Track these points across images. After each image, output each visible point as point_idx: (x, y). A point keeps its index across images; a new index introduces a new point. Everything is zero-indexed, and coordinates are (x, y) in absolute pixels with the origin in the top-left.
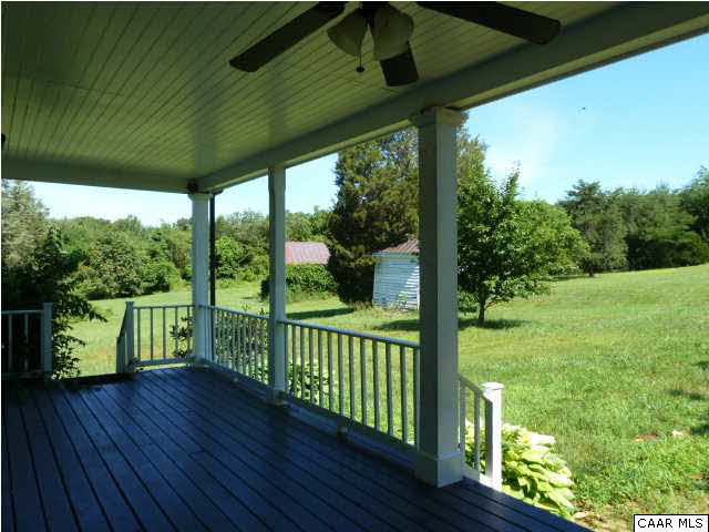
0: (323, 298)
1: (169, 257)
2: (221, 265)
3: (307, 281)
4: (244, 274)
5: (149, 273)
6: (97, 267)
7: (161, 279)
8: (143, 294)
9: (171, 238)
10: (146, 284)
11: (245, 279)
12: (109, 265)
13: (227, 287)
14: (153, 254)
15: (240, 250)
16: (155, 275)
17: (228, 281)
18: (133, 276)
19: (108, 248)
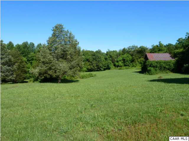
0: (167, 73)
1: (110, 60)
2: (125, 62)
3: (161, 66)
4: (132, 65)
5: (105, 64)
6: (91, 62)
7: (108, 66)
8: (104, 70)
9: (111, 54)
10: (104, 67)
11: (133, 66)
12: (94, 62)
13: (128, 69)
14: (106, 59)
15: (131, 57)
16: (106, 65)
17: (127, 67)
18: (101, 65)
19: (94, 57)
